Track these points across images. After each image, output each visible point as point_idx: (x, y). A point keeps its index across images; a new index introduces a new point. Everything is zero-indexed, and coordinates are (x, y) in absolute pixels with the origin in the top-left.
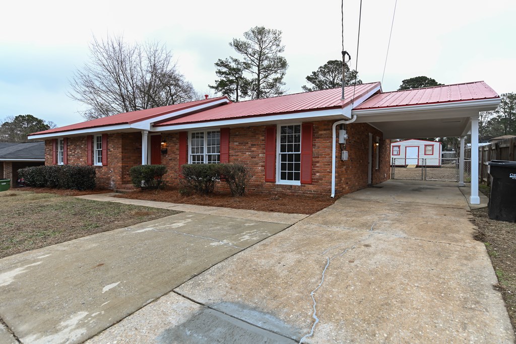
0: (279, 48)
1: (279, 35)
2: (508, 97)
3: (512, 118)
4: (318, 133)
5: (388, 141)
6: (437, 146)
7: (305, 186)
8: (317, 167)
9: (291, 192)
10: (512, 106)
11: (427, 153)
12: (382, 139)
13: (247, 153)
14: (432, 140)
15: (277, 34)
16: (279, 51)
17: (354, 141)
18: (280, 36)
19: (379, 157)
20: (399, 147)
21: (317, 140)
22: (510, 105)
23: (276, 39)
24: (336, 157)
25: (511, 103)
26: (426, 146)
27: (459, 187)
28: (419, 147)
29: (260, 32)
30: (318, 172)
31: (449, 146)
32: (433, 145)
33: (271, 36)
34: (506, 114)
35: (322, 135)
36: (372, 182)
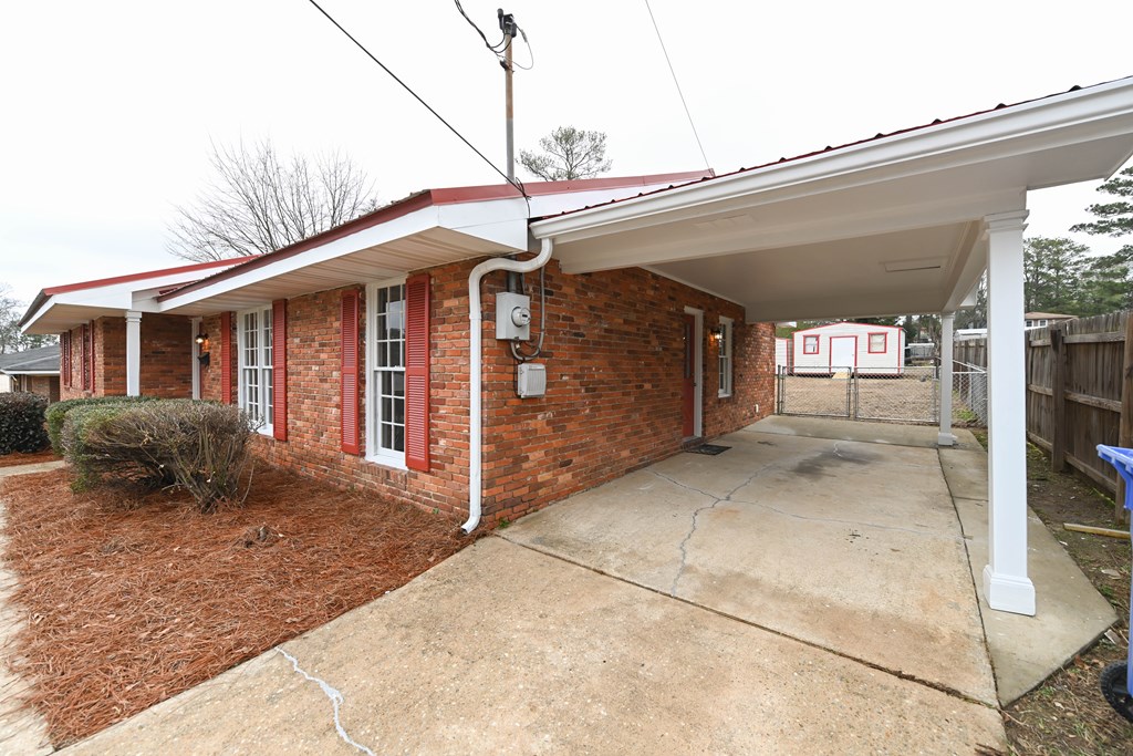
0: (601, 164)
1: (601, 141)
2: (1033, 245)
3: (1041, 282)
4: (441, 304)
5: (763, 327)
6: (895, 335)
7: (416, 477)
8: (441, 417)
9: (388, 490)
10: (1039, 261)
11: (873, 349)
12: (743, 322)
13: (314, 367)
14: (890, 323)
15: (597, 140)
16: (603, 170)
17: (606, 330)
18: (604, 142)
19: (734, 367)
20: (817, 337)
21: (440, 328)
22: (1036, 259)
23: (595, 148)
24: (483, 388)
25: (1038, 254)
26: (870, 335)
27: (938, 447)
28: (856, 338)
29: (567, 137)
30: (444, 435)
31: (922, 333)
32: (885, 334)
33: (586, 142)
34: (1029, 275)
35: (450, 310)
36: (704, 433)
